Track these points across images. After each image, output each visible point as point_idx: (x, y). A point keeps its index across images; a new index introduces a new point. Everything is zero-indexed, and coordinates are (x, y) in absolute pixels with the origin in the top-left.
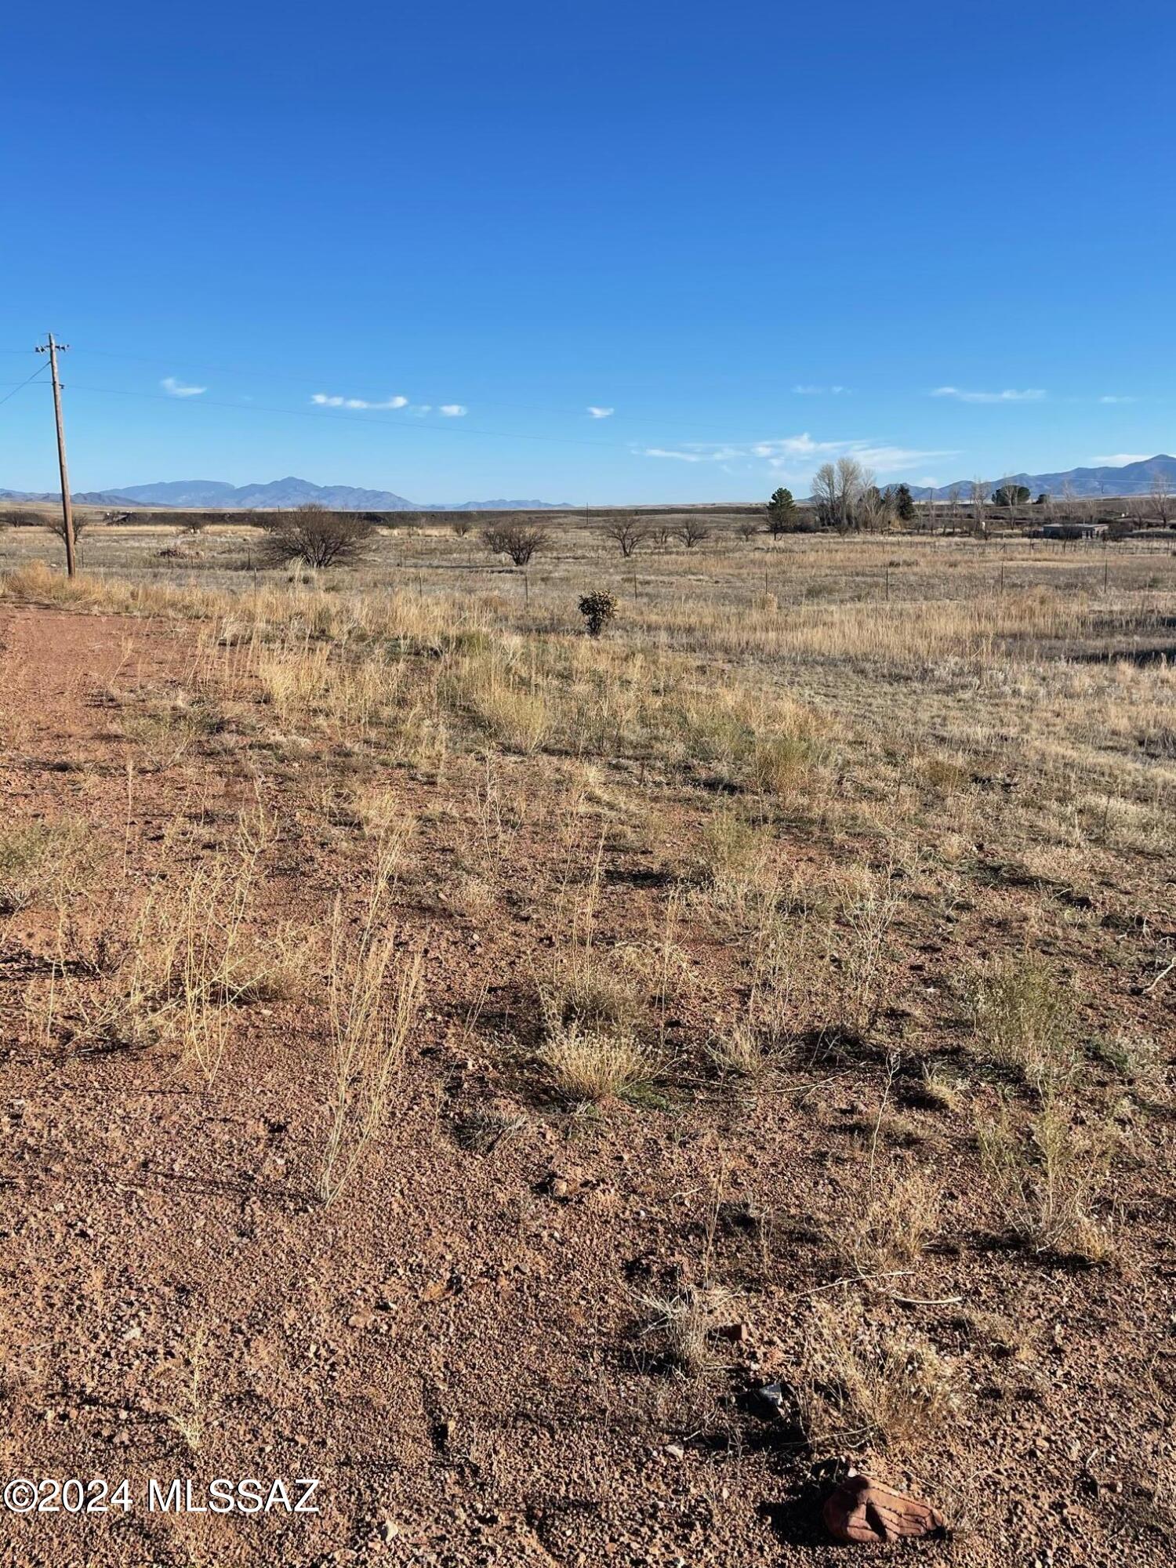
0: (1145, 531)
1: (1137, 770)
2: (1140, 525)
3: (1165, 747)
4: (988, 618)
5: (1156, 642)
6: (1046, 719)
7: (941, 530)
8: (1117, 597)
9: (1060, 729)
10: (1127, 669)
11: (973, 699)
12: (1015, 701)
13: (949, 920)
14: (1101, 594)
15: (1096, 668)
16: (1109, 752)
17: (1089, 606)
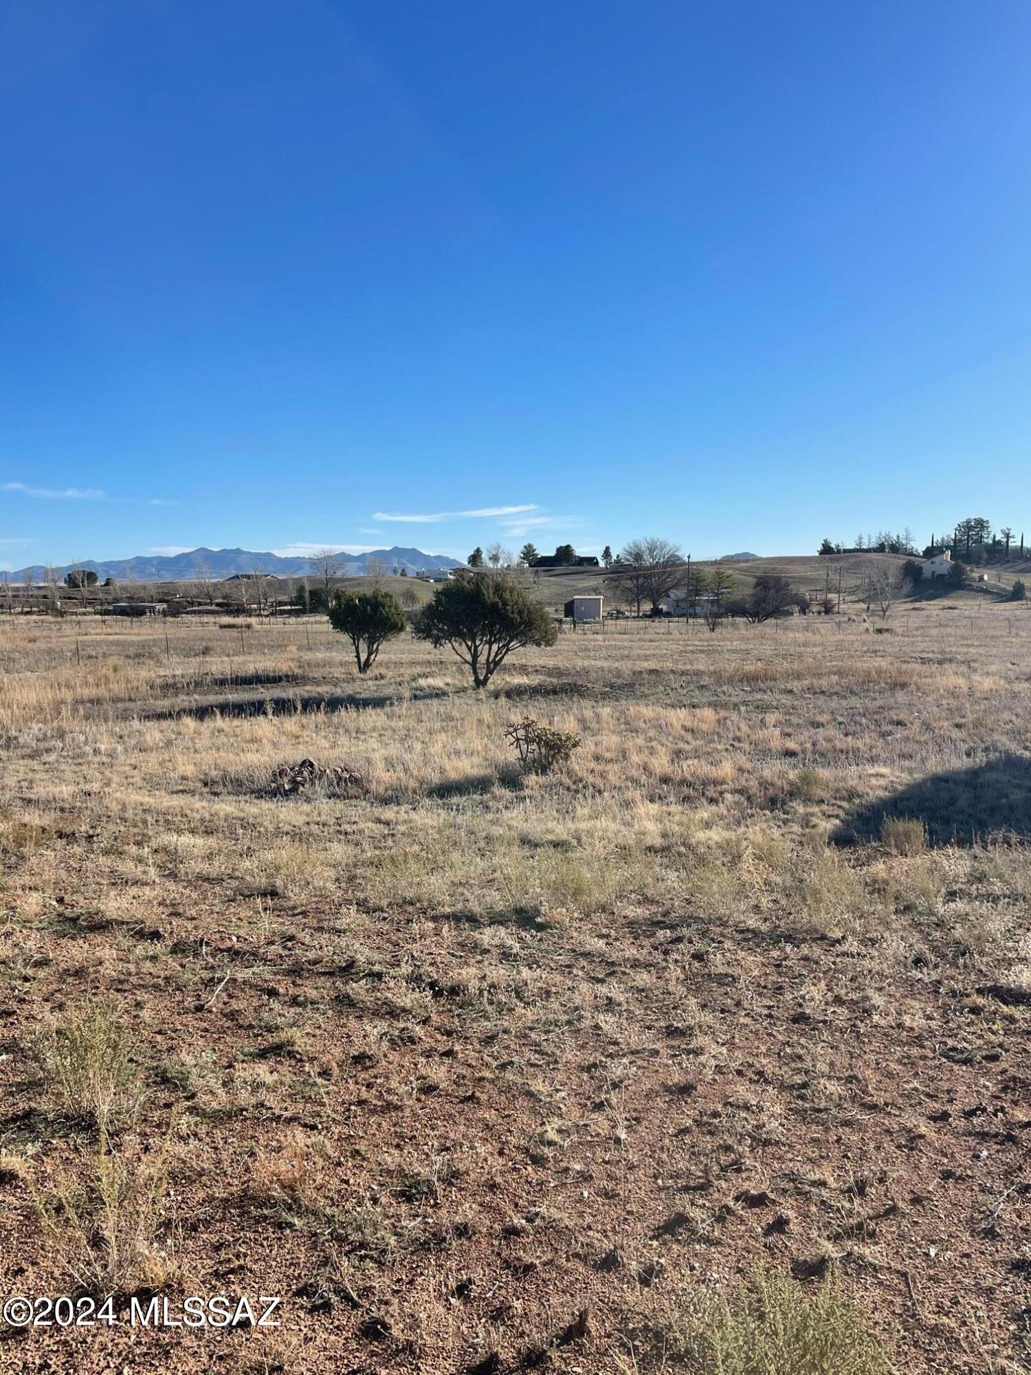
0: (196, 608)
1: (203, 808)
2: (192, 604)
3: (225, 786)
4: (68, 687)
5: (212, 699)
6: (125, 772)
7: (19, 610)
8: (177, 663)
9: (137, 779)
10: (189, 723)
11: (57, 761)
12: (97, 759)
13: (26, 979)
14: (165, 661)
15: (165, 724)
16: (180, 795)
17: (155, 672)
